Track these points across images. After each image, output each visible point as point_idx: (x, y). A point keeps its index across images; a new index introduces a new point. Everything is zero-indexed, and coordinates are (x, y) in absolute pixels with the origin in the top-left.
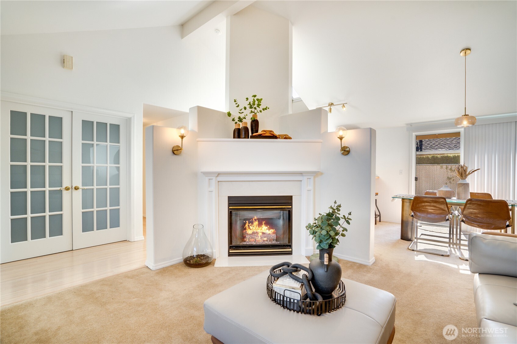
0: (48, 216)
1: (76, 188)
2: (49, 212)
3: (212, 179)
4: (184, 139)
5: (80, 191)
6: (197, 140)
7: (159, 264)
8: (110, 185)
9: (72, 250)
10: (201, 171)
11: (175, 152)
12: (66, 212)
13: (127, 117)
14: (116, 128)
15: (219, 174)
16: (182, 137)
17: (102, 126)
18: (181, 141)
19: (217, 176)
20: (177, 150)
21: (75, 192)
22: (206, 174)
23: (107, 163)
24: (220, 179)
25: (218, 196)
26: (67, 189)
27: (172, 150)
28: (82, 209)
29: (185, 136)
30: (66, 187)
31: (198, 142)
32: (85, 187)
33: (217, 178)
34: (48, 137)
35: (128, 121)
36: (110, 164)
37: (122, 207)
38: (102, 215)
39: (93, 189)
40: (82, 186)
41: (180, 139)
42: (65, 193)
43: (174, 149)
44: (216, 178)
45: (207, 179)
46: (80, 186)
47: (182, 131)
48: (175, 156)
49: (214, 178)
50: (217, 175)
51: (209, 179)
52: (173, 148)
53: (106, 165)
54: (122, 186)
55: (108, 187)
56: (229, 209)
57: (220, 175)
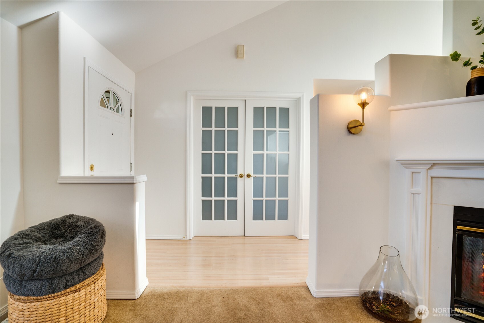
0: (227, 200)
1: (249, 176)
2: (227, 197)
3: (419, 173)
4: (367, 108)
5: (251, 179)
6: (390, 108)
7: (322, 290)
8: (279, 174)
9: (244, 236)
10: (396, 159)
11: (353, 130)
12: (240, 198)
13: (296, 98)
14: (285, 111)
15: (434, 164)
16: (363, 105)
17: (272, 111)
18: (362, 112)
19: (430, 169)
20: (355, 127)
21: (247, 179)
22: (406, 164)
23: (276, 150)
24: (435, 172)
25: (431, 203)
26: (241, 176)
27: (348, 127)
28: (253, 197)
29: (369, 103)
30: (241, 174)
31: (392, 112)
32: (256, 175)
33: (429, 171)
34: (227, 127)
35: (297, 101)
36: (279, 151)
37: (290, 199)
38: (271, 204)
39: (263, 177)
40: (253, 174)
41: (360, 108)
42: (239, 179)
43: (350, 126)
44: (427, 171)
45: (408, 172)
46: (252, 174)
47: (364, 96)
48: (351, 137)
49: (423, 172)
50: (430, 166)
51: (413, 173)
52: (348, 125)
53: (275, 152)
54: (291, 175)
55: (277, 175)
56: (455, 230)
57: (437, 166)
